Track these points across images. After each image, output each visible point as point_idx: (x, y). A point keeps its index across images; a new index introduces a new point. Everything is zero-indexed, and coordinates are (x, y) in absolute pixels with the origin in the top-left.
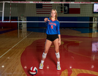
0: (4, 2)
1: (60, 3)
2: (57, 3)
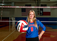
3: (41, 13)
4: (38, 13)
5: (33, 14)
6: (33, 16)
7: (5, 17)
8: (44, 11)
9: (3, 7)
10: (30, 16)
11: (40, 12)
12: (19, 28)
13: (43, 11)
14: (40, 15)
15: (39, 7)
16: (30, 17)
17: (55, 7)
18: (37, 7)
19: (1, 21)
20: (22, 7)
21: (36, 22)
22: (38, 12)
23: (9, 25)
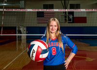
3: (70, 20)
4: (65, 20)
5: (56, 25)
6: (56, 28)
7: (9, 26)
8: (75, 16)
9: (5, 10)
10: (51, 28)
11: (69, 18)
12: (33, 54)
13: (73, 15)
14: (69, 23)
15: (67, 10)
16: (50, 30)
17: (94, 10)
18: (63, 10)
19: (2, 35)
20: (36, 11)
21: (60, 38)
22: (65, 17)
23: (16, 40)
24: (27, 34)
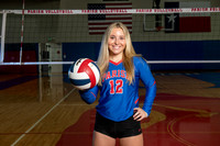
0: (5, 13)
1: (153, 11)
2: (145, 12)
9: (26, 12)
11: (167, 20)
14: (166, 32)
23: (38, 77)
24: (64, 60)
